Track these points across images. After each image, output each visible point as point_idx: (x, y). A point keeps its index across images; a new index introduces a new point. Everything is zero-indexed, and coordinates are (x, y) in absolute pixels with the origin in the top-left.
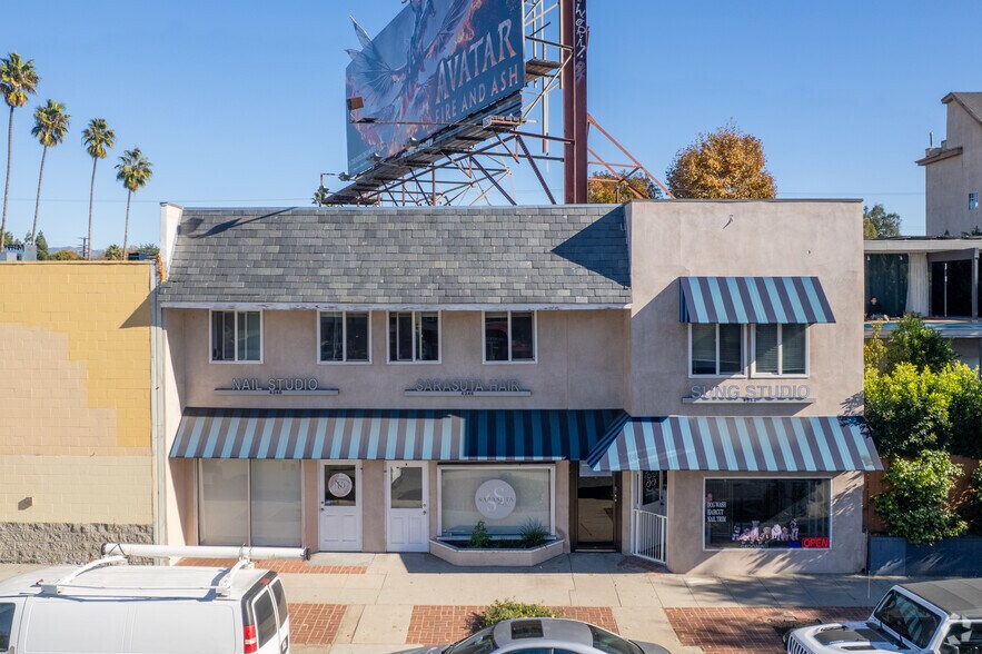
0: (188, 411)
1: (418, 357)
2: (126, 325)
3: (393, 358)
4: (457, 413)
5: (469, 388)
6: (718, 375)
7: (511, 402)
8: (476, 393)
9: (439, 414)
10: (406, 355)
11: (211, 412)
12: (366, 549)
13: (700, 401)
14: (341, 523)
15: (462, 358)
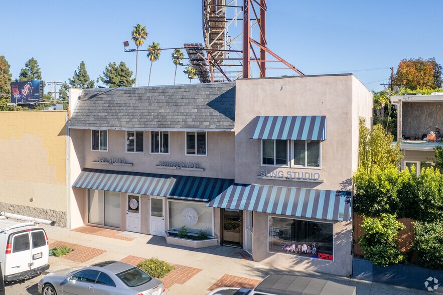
0: (85, 169)
1: (161, 151)
2: (59, 135)
3: (152, 151)
4: (174, 176)
5: (179, 166)
6: (275, 165)
7: (197, 173)
8: (182, 168)
9: (167, 176)
10: (157, 151)
11: (91, 170)
12: (143, 232)
13: (265, 177)
14: (134, 219)
15: (178, 152)
